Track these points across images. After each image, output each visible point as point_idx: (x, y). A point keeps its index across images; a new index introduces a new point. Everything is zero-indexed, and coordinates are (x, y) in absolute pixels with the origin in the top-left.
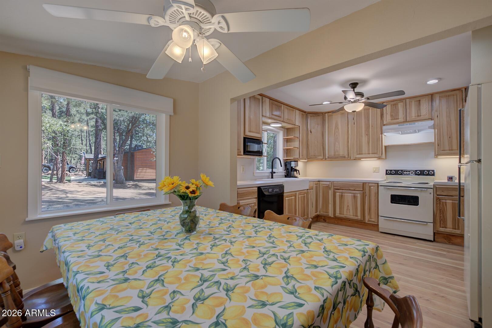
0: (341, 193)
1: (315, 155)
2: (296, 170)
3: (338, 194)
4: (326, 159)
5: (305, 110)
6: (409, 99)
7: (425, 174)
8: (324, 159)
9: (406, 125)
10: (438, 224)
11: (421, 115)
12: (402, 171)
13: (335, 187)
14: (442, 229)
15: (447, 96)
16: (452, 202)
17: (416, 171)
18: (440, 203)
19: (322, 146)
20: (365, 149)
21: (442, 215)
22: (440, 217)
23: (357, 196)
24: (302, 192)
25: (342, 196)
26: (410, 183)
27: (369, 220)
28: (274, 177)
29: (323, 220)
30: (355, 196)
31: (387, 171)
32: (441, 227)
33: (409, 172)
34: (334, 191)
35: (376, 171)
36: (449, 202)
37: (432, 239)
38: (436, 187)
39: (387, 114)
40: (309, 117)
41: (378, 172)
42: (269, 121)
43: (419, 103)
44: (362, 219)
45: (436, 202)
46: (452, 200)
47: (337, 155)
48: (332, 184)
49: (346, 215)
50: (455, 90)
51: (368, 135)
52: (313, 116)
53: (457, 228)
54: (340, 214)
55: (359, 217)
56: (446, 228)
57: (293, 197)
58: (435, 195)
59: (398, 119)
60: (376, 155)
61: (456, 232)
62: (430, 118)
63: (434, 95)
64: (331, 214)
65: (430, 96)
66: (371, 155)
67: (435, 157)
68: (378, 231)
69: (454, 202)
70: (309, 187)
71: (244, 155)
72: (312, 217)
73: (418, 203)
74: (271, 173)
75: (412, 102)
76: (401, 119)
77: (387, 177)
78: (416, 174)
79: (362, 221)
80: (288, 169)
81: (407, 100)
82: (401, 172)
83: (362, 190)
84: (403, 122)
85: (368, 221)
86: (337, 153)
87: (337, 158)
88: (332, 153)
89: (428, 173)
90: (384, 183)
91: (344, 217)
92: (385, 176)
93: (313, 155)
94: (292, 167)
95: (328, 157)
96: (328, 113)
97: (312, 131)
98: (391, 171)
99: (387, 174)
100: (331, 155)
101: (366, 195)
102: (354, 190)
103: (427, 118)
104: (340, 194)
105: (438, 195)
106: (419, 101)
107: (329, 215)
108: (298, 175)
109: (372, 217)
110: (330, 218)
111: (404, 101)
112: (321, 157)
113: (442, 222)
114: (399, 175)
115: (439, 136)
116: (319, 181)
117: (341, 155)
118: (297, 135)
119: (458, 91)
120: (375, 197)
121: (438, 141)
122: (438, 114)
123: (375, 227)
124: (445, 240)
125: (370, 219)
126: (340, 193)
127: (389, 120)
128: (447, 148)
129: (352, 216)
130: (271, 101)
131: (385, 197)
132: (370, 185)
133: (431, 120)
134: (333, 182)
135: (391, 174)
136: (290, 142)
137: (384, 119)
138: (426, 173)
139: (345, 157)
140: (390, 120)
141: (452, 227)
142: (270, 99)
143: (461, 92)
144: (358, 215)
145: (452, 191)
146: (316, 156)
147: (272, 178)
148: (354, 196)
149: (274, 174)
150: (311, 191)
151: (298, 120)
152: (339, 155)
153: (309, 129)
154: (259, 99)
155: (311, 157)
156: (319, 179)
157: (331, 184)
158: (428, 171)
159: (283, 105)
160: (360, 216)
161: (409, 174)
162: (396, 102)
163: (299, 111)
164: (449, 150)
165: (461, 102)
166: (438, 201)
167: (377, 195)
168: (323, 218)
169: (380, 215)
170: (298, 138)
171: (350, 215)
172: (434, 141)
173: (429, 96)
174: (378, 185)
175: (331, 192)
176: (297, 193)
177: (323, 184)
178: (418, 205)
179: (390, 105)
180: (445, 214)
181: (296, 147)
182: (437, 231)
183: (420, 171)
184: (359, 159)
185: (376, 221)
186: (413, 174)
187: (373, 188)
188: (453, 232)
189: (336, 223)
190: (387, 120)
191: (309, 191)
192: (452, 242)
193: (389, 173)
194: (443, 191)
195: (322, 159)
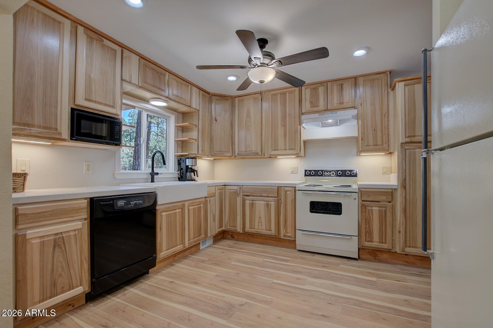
0: (252, 200)
1: (222, 150)
2: (193, 171)
3: (247, 202)
4: (235, 156)
5: (209, 91)
6: (330, 83)
7: (347, 175)
8: (233, 156)
9: (327, 114)
10: (364, 238)
11: (344, 102)
12: (322, 171)
13: (245, 192)
14: (367, 244)
15: (372, 80)
16: (379, 209)
17: (338, 171)
18: (365, 211)
19: (230, 139)
20: (281, 143)
21: (367, 226)
22: (366, 228)
23: (271, 204)
24: (195, 202)
25: (253, 203)
26: (331, 186)
27: (285, 236)
28: (155, 181)
29: (230, 236)
30: (268, 203)
31: (306, 171)
32: (367, 241)
33: (330, 172)
34: (243, 198)
35: (294, 172)
36: (376, 209)
37: (357, 257)
38: (361, 191)
39: (306, 100)
40: (214, 100)
41: (297, 173)
42: (147, 95)
43: (342, 87)
44: (277, 235)
45: (361, 210)
46: (379, 207)
47: (249, 151)
48: (241, 189)
49: (258, 229)
50: (379, 73)
51: (284, 126)
52: (220, 100)
53: (384, 242)
54: (250, 228)
55: (273, 232)
56: (372, 241)
57: (177, 211)
58: (360, 201)
59: (318, 106)
60: (294, 152)
61: (384, 247)
62: (354, 106)
63: (358, 78)
64: (239, 229)
65: (354, 79)
66: (288, 152)
67: (357, 155)
68: (295, 248)
69: (381, 209)
70: (208, 194)
71: (71, 139)
72: (215, 235)
73: (341, 212)
74: (151, 174)
75: (334, 86)
76: (322, 106)
77: (306, 179)
78: (338, 176)
79: (277, 236)
80: (182, 169)
81: (328, 83)
82: (321, 173)
83: (276, 196)
84: (325, 110)
85: (283, 237)
86: (248, 149)
87: (249, 155)
88: (243, 149)
89: (351, 174)
90: (302, 187)
91: (255, 232)
92: (304, 178)
93: (219, 151)
94: (188, 166)
95: (238, 154)
96: (239, 97)
97: (217, 119)
98: (310, 171)
99: (306, 175)
100: (241, 151)
101: (281, 203)
102: (268, 197)
103: (351, 106)
104: (251, 202)
105: (363, 201)
106: (342, 85)
107: (237, 229)
108: (196, 178)
109: (288, 232)
110: (239, 233)
111: (325, 84)
112: (230, 154)
113: (367, 235)
114: (320, 176)
115: (363, 129)
116: (225, 185)
117: (253, 152)
118: (195, 123)
119: (383, 74)
120: (292, 204)
121: (362, 134)
122: (362, 101)
123: (291, 243)
124: (371, 256)
125: (286, 233)
126: (250, 200)
127: (308, 107)
128: (371, 143)
129: (265, 231)
130: (143, 61)
131: (303, 205)
132: (286, 190)
133: (354, 108)
134: (242, 186)
135: (310, 175)
136: (186, 132)
137: (302, 106)
138: (348, 173)
139: (257, 154)
140: (310, 108)
141: (378, 241)
142: (142, 57)
143: (386, 76)
144: (272, 230)
145: (379, 195)
146: (222, 153)
147: (153, 181)
148: (268, 205)
149: (155, 176)
150: (211, 199)
151: (196, 102)
152: (251, 151)
153: (214, 117)
154: (115, 51)
155: (215, 154)
156: (225, 183)
157: (239, 190)
158: (350, 171)
159: (167, 73)
160: (274, 230)
161: (330, 175)
162: (315, 85)
163: (199, 90)
164: (374, 145)
165: (386, 87)
166: (363, 208)
167: (294, 202)
168: (230, 234)
169: (297, 228)
170: (196, 126)
171: (262, 230)
172: (357, 135)
173: (352, 79)
174: (295, 189)
175: (239, 200)
176: (186, 203)
177: (230, 189)
178: (341, 214)
179: (310, 89)
180: (371, 225)
181: (194, 138)
182: (362, 246)
183: (341, 171)
184: (275, 157)
185: (293, 237)
186: (334, 174)
187: (290, 193)
188: (380, 247)
189: (246, 239)
190: (307, 107)
191: (208, 199)
192: (378, 258)
193: (308, 173)
194: (368, 196)
195: (230, 157)
